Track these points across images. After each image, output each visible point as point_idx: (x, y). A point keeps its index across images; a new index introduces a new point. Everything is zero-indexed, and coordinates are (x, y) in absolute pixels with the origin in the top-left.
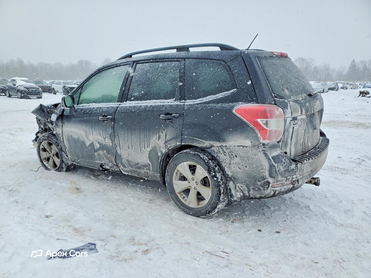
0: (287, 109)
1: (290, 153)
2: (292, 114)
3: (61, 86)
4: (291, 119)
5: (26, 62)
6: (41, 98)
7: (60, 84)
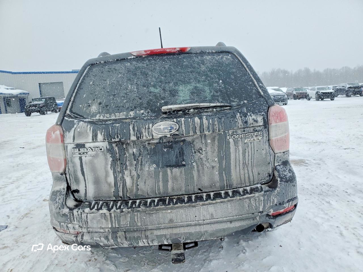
0: (69, 132)
1: (84, 192)
2: (74, 139)
3: (315, 92)
4: (73, 146)
5: (312, 70)
6: (286, 104)
7: (314, 90)
